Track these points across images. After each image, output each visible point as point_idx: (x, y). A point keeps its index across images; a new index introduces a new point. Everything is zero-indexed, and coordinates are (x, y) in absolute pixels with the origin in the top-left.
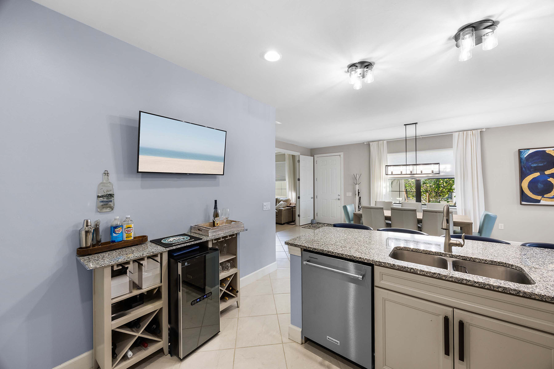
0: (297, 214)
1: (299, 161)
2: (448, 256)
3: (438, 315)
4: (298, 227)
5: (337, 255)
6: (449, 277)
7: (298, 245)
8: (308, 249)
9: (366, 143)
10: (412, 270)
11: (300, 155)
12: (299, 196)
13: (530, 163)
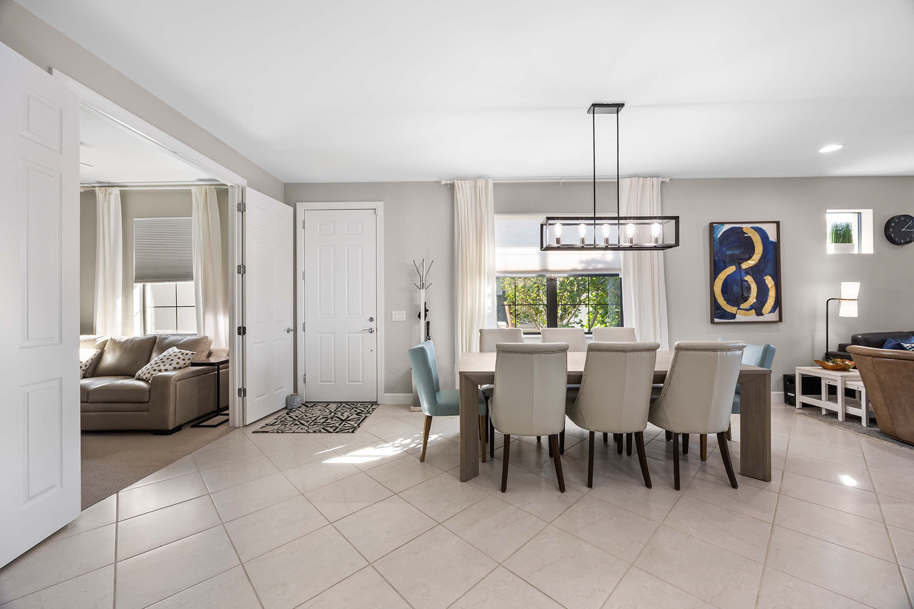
0: (235, 384)
1: (242, 208)
4: (237, 430)
9: (445, 182)
11: (248, 189)
12: (241, 325)
13: (725, 249)
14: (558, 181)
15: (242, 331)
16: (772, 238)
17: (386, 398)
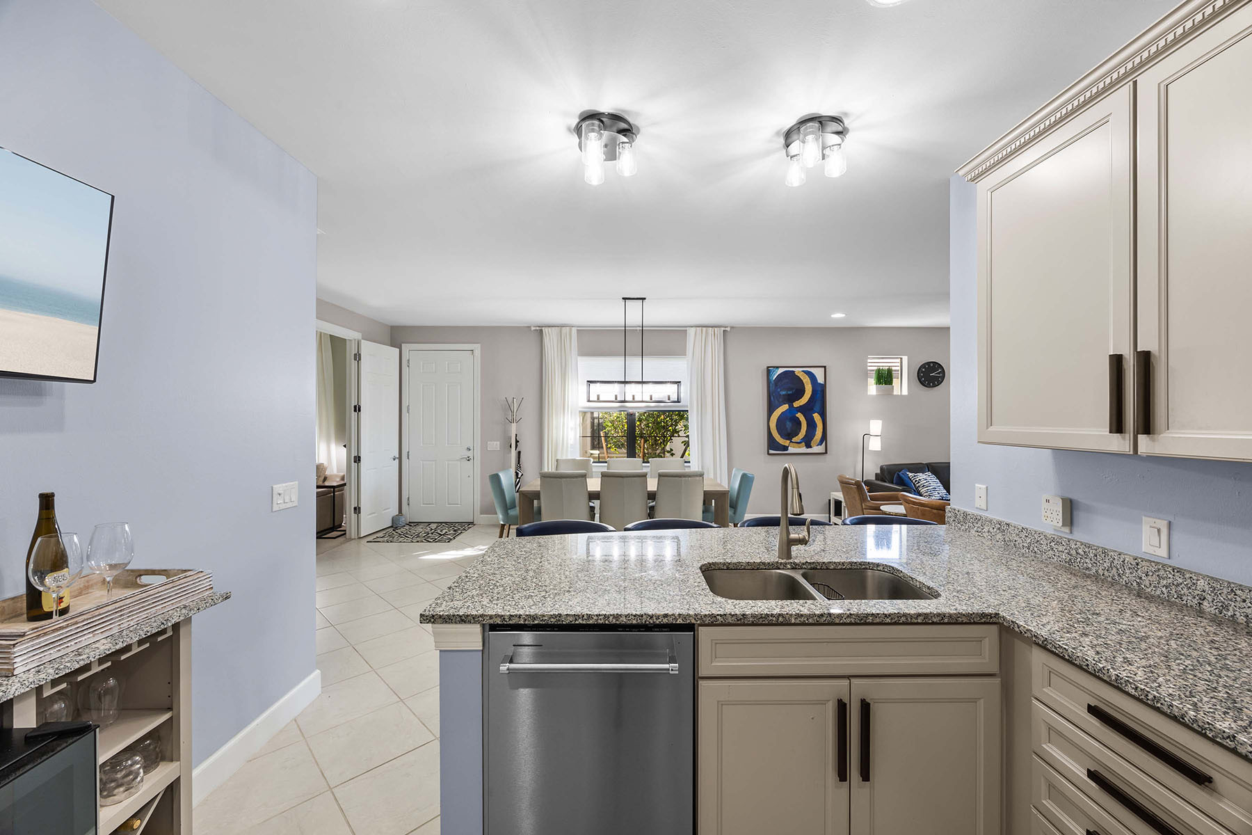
0: (350, 504)
1: (358, 357)
2: (789, 566)
3: (823, 703)
4: (352, 541)
5: (601, 622)
6: (845, 616)
7: (474, 617)
8: (511, 622)
9: (534, 328)
10: (780, 619)
11: (363, 341)
12: (356, 455)
13: (779, 390)
14: (635, 328)
15: (358, 459)
16: (820, 380)
17: (482, 519)
